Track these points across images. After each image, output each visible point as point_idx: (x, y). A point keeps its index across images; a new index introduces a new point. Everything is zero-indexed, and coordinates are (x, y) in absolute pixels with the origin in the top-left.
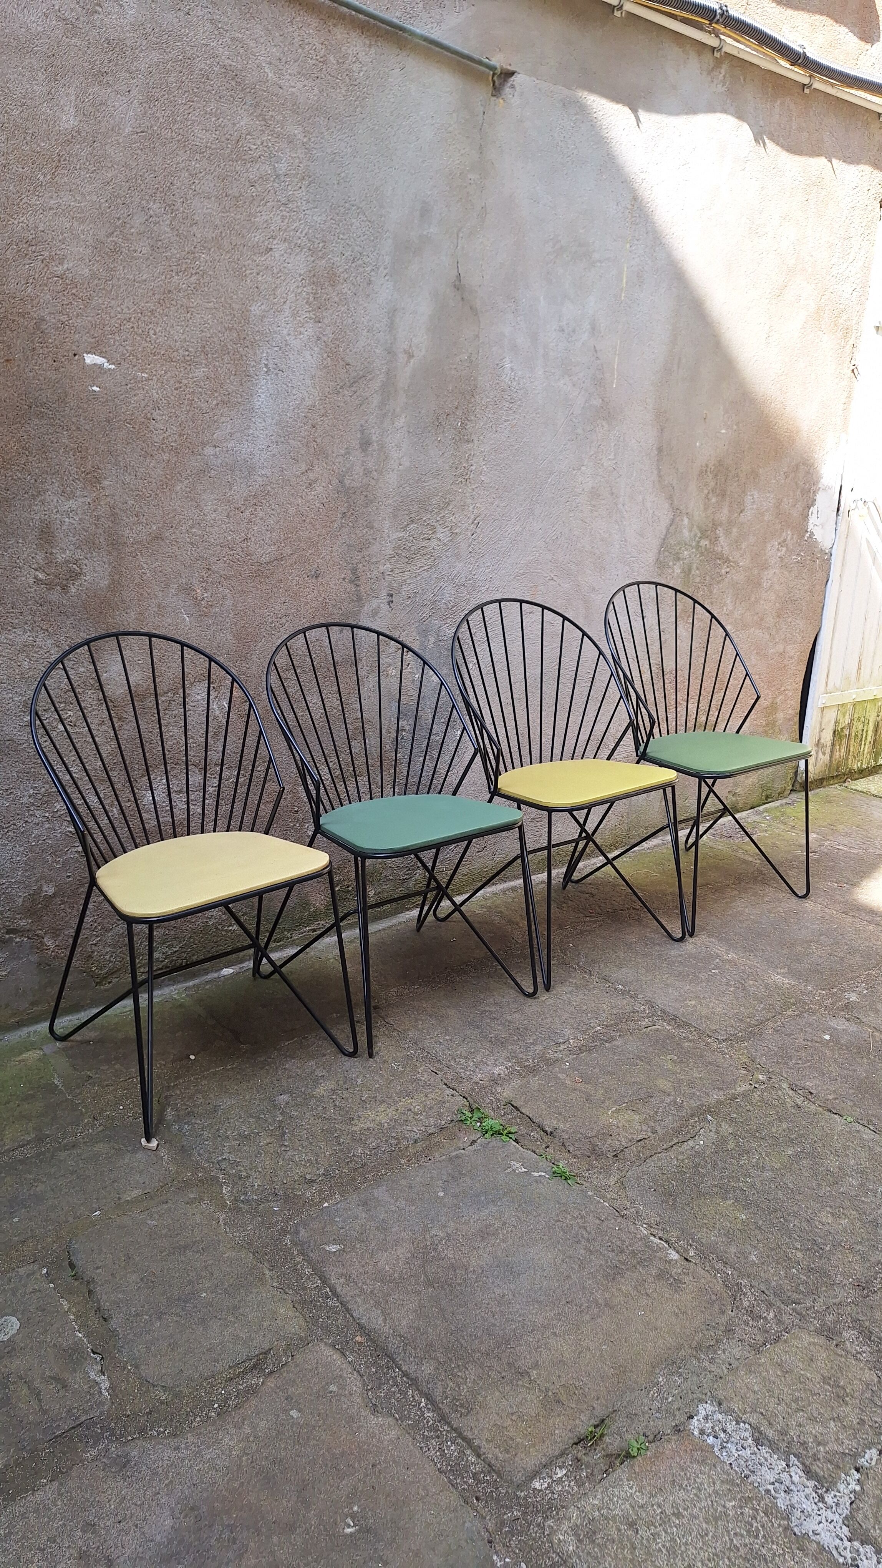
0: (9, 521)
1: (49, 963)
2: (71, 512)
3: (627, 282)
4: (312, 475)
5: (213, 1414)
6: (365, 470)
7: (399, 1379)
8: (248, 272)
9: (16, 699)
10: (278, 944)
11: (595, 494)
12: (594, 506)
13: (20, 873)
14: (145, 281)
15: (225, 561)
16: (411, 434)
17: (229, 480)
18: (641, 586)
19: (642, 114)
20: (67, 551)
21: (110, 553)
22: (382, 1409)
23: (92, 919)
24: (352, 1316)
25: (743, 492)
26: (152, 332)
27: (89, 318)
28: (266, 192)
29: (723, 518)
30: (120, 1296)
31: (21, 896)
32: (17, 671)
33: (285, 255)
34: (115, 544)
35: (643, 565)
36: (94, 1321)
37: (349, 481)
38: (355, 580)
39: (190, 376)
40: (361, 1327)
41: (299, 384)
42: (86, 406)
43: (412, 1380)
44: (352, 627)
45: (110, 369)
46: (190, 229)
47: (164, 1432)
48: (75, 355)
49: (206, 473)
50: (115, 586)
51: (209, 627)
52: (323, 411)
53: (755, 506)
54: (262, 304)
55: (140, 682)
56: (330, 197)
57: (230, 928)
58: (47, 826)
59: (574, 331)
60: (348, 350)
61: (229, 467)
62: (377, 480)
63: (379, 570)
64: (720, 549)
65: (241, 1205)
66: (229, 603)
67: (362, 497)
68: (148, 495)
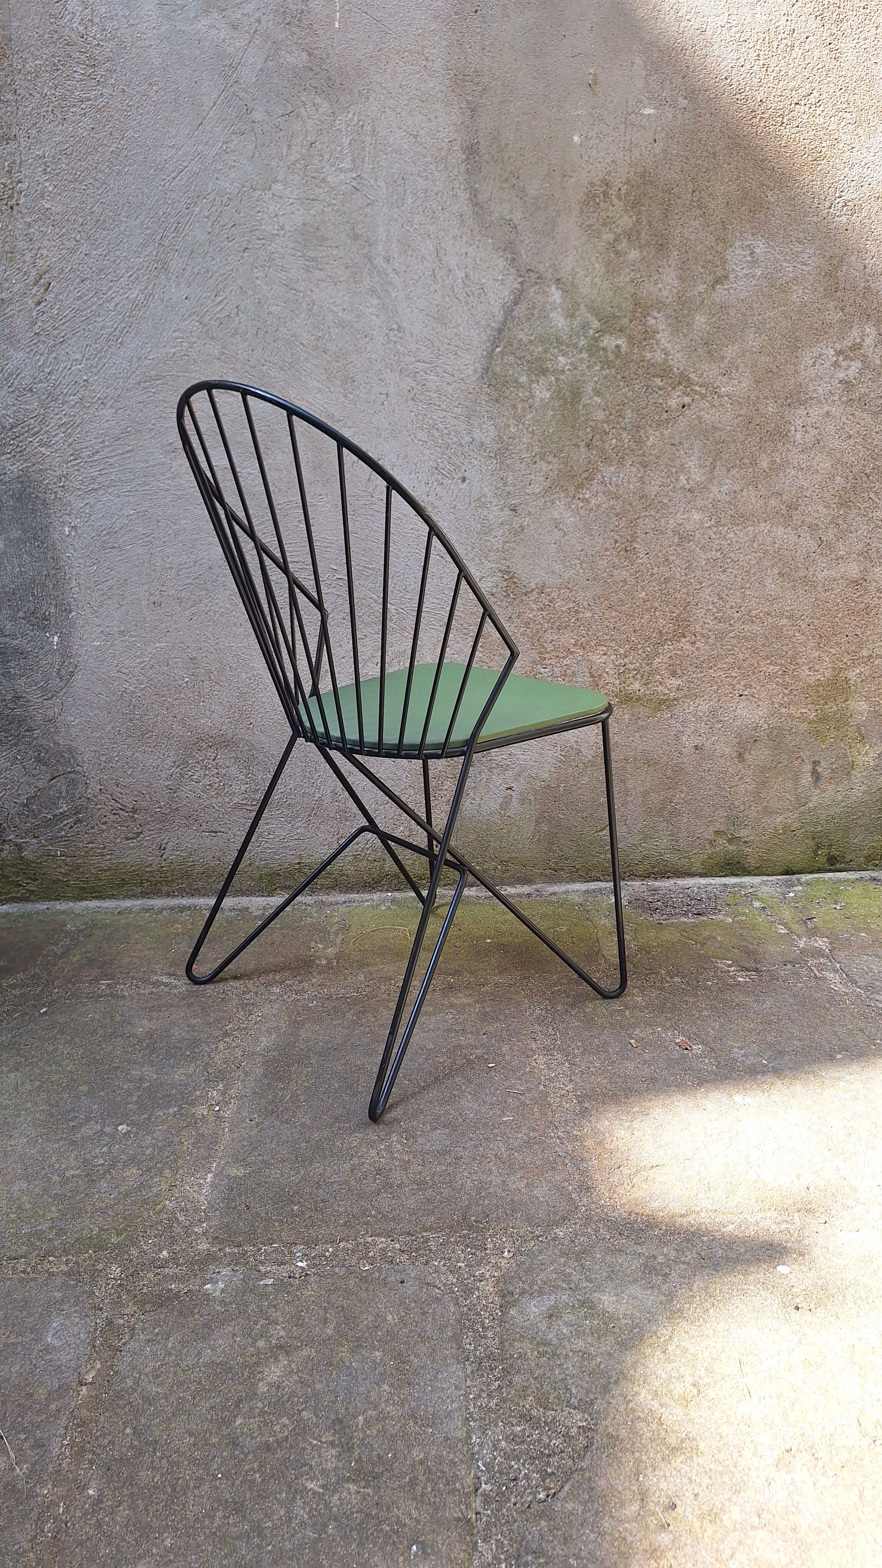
11: (312, 236)
12: (314, 260)
25: (722, 240)
29: (665, 293)
64: (659, 357)
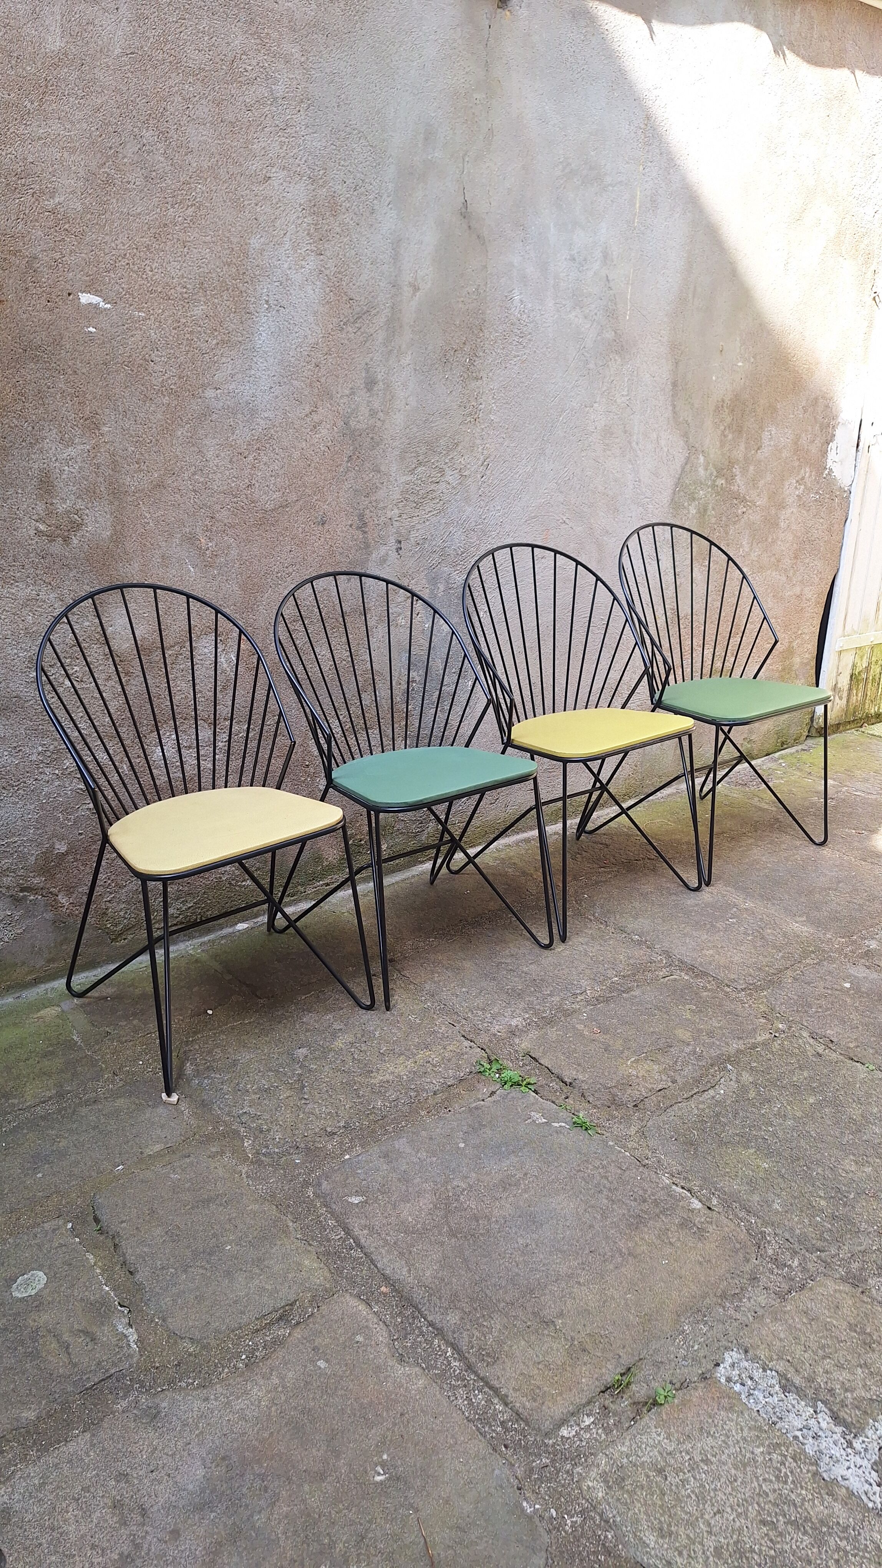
0: (7, 471)
1: (65, 920)
2: (70, 460)
3: (640, 207)
4: (316, 417)
5: (241, 1365)
6: (370, 411)
7: (424, 1329)
8: (246, 203)
9: (21, 654)
10: (292, 898)
11: (608, 432)
12: (607, 445)
13: (31, 831)
14: (140, 214)
15: (229, 509)
16: (417, 372)
17: (232, 423)
18: (655, 527)
19: (656, 24)
20: (68, 501)
21: (111, 503)
22: (409, 1358)
23: (105, 876)
24: (376, 1267)
25: (761, 428)
26: (148, 268)
27: (83, 255)
28: (264, 117)
30: (145, 1249)
31: (33, 854)
32: (21, 626)
33: (284, 183)
34: (117, 493)
35: (657, 506)
36: (120, 1274)
37: (355, 423)
38: (363, 526)
39: (189, 314)
40: (386, 1278)
41: (301, 320)
42: (82, 349)
43: (437, 1329)
44: (361, 575)
45: (105, 309)
46: (185, 158)
47: (192, 1384)
48: (69, 294)
49: (208, 417)
50: (117, 538)
51: (214, 577)
52: (326, 349)
53: (772, 443)
54: (261, 237)
55: (146, 636)
56: (330, 121)
57: (244, 883)
58: (57, 784)
59: (585, 260)
60: (351, 284)
61: (230, 410)
62: (384, 421)
63: (386, 516)
64: (736, 488)
65: (263, 1158)
66: (234, 553)
67: (368, 439)
68: (149, 441)
